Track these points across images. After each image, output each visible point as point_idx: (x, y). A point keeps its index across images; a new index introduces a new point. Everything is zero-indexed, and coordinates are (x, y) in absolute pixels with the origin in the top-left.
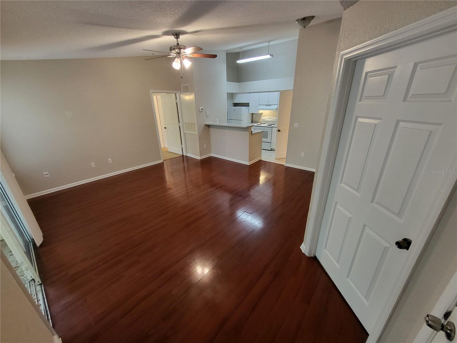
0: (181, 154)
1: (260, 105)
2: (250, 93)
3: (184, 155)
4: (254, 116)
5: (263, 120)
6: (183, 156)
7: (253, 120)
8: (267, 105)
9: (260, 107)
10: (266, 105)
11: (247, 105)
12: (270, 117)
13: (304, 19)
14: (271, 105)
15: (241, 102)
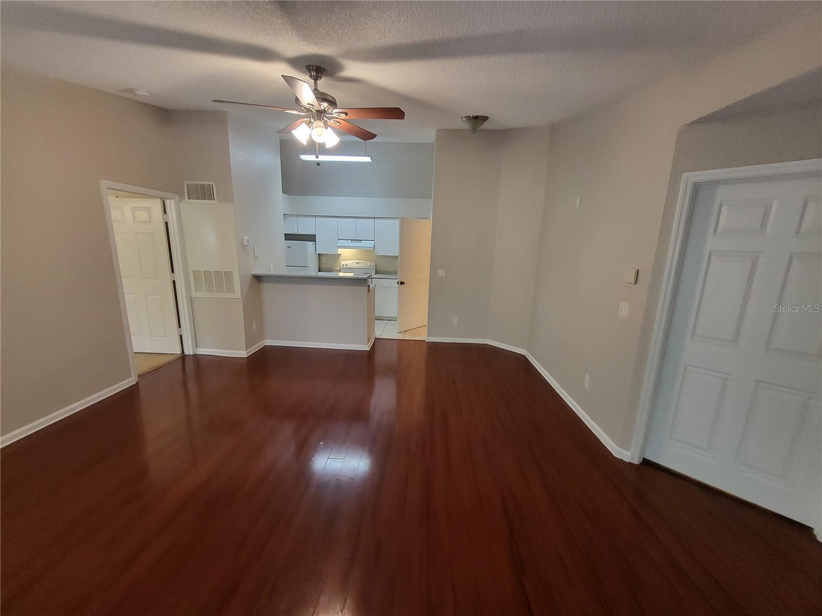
0: (179, 352)
1: (338, 239)
2: (315, 216)
3: (186, 353)
4: (323, 258)
5: (345, 266)
6: (183, 357)
7: (321, 266)
8: (353, 240)
9: (340, 243)
10: (351, 240)
11: (312, 238)
12: (357, 261)
13: (476, 118)
14: (361, 240)
15: (296, 233)
